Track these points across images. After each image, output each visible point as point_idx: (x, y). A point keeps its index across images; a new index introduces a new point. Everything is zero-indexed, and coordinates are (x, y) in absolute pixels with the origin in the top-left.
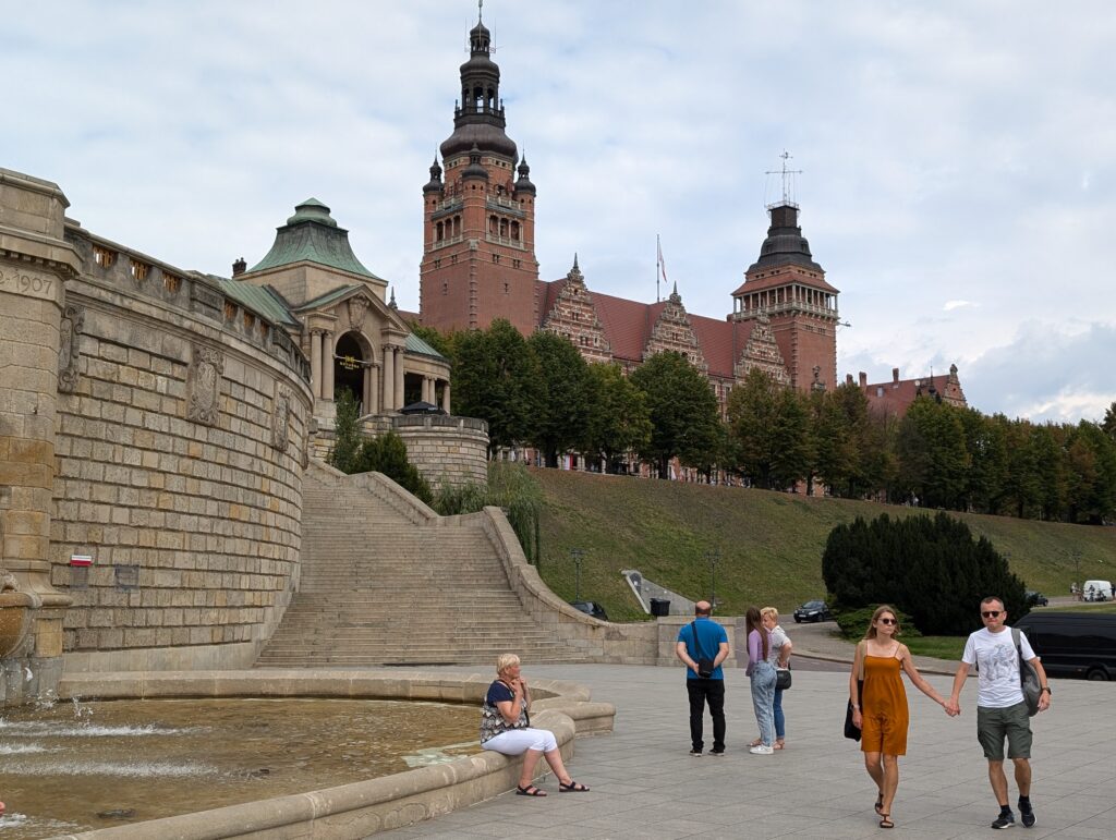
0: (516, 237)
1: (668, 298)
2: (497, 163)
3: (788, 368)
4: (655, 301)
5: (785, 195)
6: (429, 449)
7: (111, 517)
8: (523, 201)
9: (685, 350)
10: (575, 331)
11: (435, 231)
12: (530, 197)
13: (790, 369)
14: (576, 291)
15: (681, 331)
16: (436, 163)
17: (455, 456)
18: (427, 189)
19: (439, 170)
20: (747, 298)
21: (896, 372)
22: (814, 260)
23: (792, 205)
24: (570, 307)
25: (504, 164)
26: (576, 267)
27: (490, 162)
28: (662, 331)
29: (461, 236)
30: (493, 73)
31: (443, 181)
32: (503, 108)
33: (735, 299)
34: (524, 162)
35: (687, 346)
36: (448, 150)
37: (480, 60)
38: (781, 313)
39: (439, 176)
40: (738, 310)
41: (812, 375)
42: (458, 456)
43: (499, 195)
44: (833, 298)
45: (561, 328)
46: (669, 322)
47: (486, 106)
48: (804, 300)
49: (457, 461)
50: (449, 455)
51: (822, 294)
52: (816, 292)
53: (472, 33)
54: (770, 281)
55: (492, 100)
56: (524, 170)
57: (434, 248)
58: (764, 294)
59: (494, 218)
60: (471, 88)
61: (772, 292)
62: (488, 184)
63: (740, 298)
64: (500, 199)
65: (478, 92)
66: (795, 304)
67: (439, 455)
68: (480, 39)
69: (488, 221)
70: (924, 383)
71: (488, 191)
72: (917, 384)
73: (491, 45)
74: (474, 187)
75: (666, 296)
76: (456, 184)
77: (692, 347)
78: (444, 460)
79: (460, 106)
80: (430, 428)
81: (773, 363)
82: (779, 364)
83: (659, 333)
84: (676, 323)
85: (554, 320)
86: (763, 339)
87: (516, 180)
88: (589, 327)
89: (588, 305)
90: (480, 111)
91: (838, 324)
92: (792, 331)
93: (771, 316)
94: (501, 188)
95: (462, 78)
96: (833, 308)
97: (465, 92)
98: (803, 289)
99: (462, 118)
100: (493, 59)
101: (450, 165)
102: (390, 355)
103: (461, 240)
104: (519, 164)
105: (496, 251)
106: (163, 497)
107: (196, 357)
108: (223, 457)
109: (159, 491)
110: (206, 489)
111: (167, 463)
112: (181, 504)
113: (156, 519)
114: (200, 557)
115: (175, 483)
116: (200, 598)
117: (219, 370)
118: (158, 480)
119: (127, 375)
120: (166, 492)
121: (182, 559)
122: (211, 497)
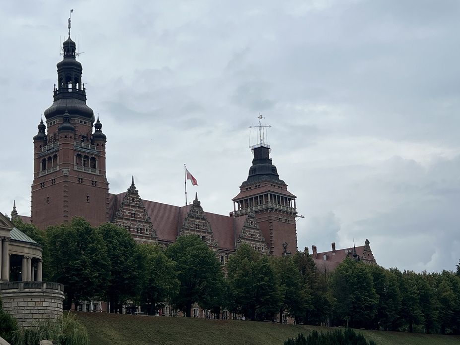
0: (94, 167)
1: (192, 203)
2: (81, 122)
3: (268, 244)
4: (185, 205)
5: (261, 140)
6: (22, 304)
8: (98, 145)
9: (204, 235)
10: (133, 224)
11: (41, 164)
12: (103, 142)
13: (269, 245)
14: (133, 199)
15: (201, 223)
17: (40, 308)
18: (36, 139)
19: (44, 127)
20: (241, 202)
21: (333, 245)
22: (280, 178)
23: (265, 146)
24: (130, 210)
25: (85, 123)
26: (133, 185)
27: (76, 121)
28: (189, 223)
29: (58, 167)
30: (78, 68)
31: (46, 133)
32: (84, 89)
33: (234, 202)
35: (205, 232)
36: (49, 115)
37: (69, 60)
38: (262, 211)
39: (44, 131)
40: (237, 209)
41: (282, 248)
42: (42, 308)
43: (83, 141)
44: (293, 201)
45: (123, 223)
46: (193, 217)
47: (74, 88)
48: (275, 202)
49: (41, 311)
50: (36, 308)
51: (286, 198)
52: (282, 197)
53: (64, 44)
54: (255, 192)
55: (77, 84)
56: (99, 126)
57: (40, 175)
58: (251, 199)
59: (79, 156)
61: (256, 198)
62: (75, 135)
63: (238, 202)
64: (83, 144)
66: (270, 205)
67: (29, 308)
68: (69, 48)
69: (75, 157)
70: (350, 251)
71: (75, 139)
72: (347, 252)
74: (66, 137)
76: (55, 135)
77: (208, 233)
78: (32, 312)
80: (23, 290)
81: (259, 241)
82: (262, 242)
83: (187, 225)
84: (197, 218)
85: (119, 218)
86: (252, 226)
87: (93, 133)
88: (142, 222)
90: (70, 90)
91: (297, 216)
92: (270, 221)
93: (256, 212)
94: (83, 137)
95: (58, 71)
96: (293, 207)
98: (275, 196)
99: (59, 95)
101: (51, 123)
103: (58, 169)
104: (95, 122)
105: (81, 176)
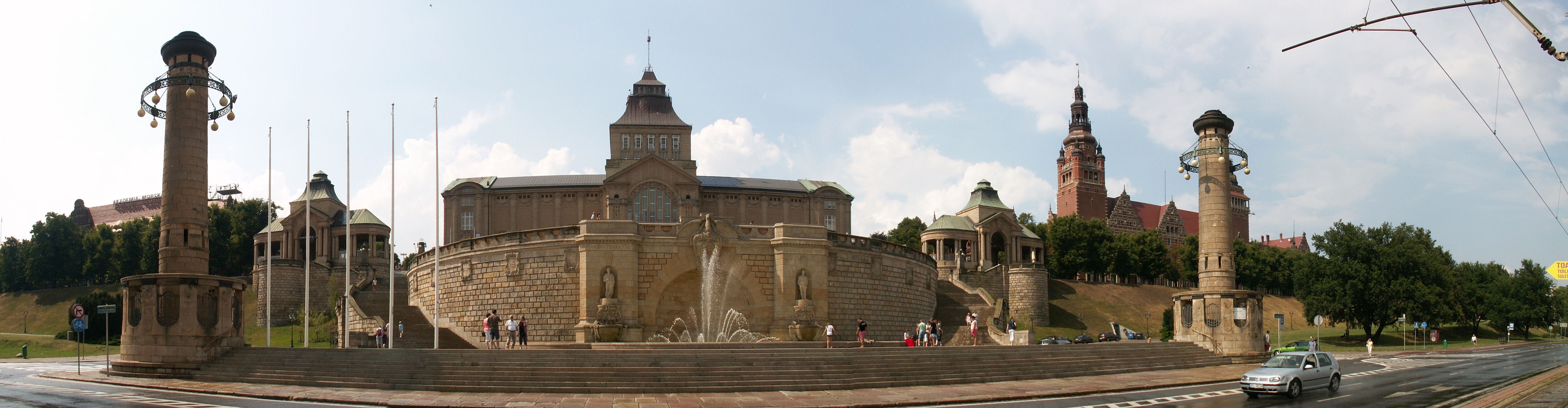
0: (1096, 179)
2: (1089, 147)
4: (1163, 205)
8: (1100, 163)
10: (1124, 220)
12: (1103, 161)
14: (1125, 201)
15: (1172, 217)
16: (1062, 149)
18: (1059, 161)
19: (1064, 152)
21: (1281, 235)
24: (1122, 209)
25: (1091, 147)
26: (1125, 191)
27: (1084, 147)
28: (1166, 218)
29: (1072, 181)
30: (1085, 107)
31: (1065, 157)
32: (1090, 123)
34: (1099, 146)
36: (1067, 143)
37: (1079, 102)
39: (1063, 155)
43: (1090, 161)
44: (1247, 202)
45: (1118, 219)
46: (1170, 212)
47: (1083, 122)
48: (1235, 203)
51: (1242, 200)
52: (1239, 199)
53: (1076, 90)
55: (1085, 120)
56: (1100, 150)
57: (1062, 186)
59: (1086, 172)
60: (1075, 114)
62: (1083, 157)
64: (1088, 163)
65: (1078, 116)
68: (1079, 92)
69: (1083, 173)
71: (1083, 160)
72: (1289, 240)
73: (1084, 94)
74: (1076, 159)
75: (1168, 203)
76: (1071, 158)
77: (1180, 225)
79: (1071, 122)
83: (1164, 219)
85: (1115, 215)
87: (1096, 154)
88: (1131, 218)
89: (1130, 208)
90: (1081, 124)
91: (1249, 214)
94: (1089, 158)
95: (1072, 110)
96: (1247, 206)
97: (1073, 116)
99: (1072, 127)
100: (1085, 100)
101: (1069, 149)
102: (1014, 239)
105: (1087, 186)
106: (865, 301)
107: (873, 261)
108: (885, 288)
109: (863, 299)
110: (880, 298)
111: (866, 292)
112: (871, 302)
113: (863, 307)
114: (879, 317)
115: (869, 297)
116: (880, 328)
117: (881, 264)
118: (863, 296)
119: (852, 269)
120: (866, 299)
121: (872, 317)
122: (882, 300)
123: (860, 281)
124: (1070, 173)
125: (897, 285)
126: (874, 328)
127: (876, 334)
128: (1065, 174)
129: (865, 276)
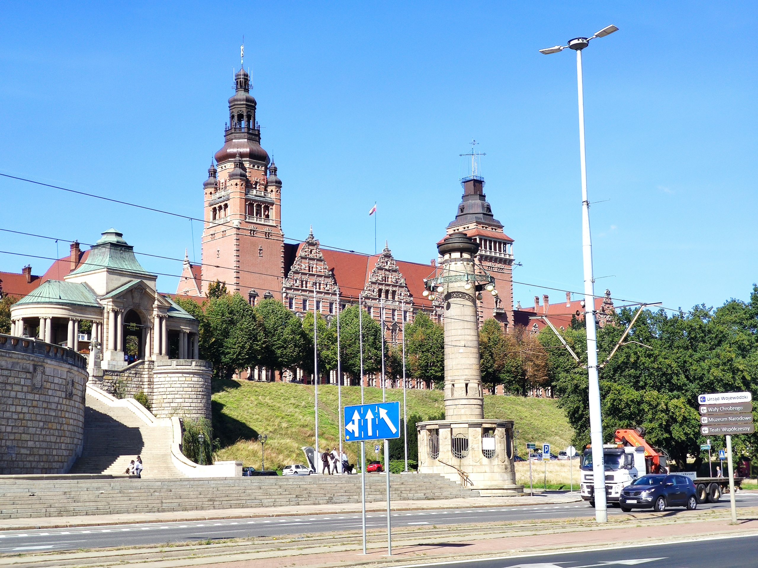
0: (268, 216)
2: (253, 166)
7: (6, 430)
8: (272, 191)
10: (310, 280)
11: (212, 214)
12: (278, 188)
14: (311, 251)
15: (391, 275)
16: (213, 166)
23: (478, 179)
24: (307, 263)
25: (258, 167)
27: (248, 165)
28: (377, 276)
29: (228, 218)
35: (396, 286)
36: (220, 158)
37: (241, 95)
39: (215, 175)
41: (493, 302)
43: (255, 188)
44: (509, 245)
45: (300, 278)
46: (382, 269)
47: (246, 127)
48: (486, 248)
53: (237, 76)
55: (250, 122)
56: (273, 169)
57: (211, 226)
59: (251, 204)
60: (236, 113)
62: (246, 182)
64: (255, 191)
65: (241, 117)
67: (180, 383)
69: (246, 207)
71: (247, 187)
73: (250, 84)
74: (237, 184)
76: (225, 181)
80: (175, 367)
83: (375, 278)
84: (388, 270)
88: (322, 276)
90: (242, 130)
94: (256, 183)
100: (252, 94)
101: (222, 168)
102: (158, 320)
104: (270, 165)
105: (253, 227)
106: (23, 422)
107: (35, 369)
108: (45, 405)
109: (22, 420)
110: (39, 418)
111: (25, 410)
112: (30, 424)
113: (21, 430)
114: (37, 443)
115: (27, 417)
116: (37, 458)
117: (43, 373)
118: (21, 416)
119: (11, 380)
120: (24, 420)
121: (30, 444)
122: (41, 421)
123: (20, 395)
124: (226, 206)
125: (56, 399)
126: (31, 458)
127: (33, 466)
128: (217, 206)
129: (25, 389)
